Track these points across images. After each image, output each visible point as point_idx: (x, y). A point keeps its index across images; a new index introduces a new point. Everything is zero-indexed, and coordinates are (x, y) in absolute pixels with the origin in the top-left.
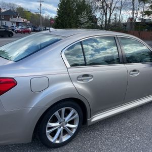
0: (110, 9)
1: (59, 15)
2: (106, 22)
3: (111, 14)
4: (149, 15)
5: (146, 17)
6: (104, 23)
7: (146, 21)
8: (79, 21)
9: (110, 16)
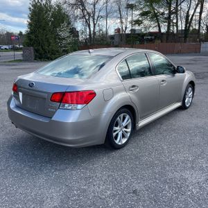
0: (94, 19)
1: (31, 30)
2: (90, 35)
3: (95, 25)
4: (139, 25)
5: (137, 27)
6: (88, 37)
7: (137, 32)
8: (58, 35)
9: (94, 27)
